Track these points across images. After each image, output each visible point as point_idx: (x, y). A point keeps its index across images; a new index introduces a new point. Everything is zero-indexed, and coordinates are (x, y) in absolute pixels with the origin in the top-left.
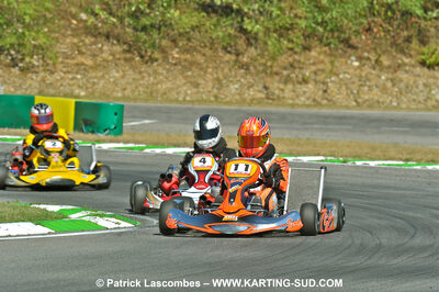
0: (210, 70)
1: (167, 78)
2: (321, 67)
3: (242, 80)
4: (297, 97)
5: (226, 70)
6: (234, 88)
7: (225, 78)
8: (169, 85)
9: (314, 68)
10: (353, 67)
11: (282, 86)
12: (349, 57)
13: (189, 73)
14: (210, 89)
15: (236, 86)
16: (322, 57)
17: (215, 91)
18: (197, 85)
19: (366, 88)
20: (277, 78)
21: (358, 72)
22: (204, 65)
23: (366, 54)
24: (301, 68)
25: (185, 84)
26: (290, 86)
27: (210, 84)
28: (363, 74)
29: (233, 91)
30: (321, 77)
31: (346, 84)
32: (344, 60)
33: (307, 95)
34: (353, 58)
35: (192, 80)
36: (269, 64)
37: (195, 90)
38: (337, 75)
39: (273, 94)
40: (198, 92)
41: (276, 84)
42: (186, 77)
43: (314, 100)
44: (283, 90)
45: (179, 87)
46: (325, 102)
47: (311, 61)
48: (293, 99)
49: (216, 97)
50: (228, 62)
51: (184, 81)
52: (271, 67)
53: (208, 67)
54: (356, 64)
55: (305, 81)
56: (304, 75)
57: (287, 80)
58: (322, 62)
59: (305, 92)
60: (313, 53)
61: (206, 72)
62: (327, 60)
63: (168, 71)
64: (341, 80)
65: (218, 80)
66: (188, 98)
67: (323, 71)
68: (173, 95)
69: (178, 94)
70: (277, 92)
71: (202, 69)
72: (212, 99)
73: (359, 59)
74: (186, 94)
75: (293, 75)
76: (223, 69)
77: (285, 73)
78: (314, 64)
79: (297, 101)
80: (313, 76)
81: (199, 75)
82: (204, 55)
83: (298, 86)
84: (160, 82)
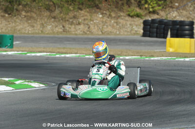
0: (39, 20)
1: (20, 24)
2: (86, 18)
3: (53, 24)
4: (77, 30)
5: (46, 20)
6: (49, 27)
7: (45, 23)
8: (21, 26)
9: (83, 18)
10: (99, 17)
11: (70, 26)
12: (98, 13)
13: (30, 22)
14: (39, 28)
15: (50, 27)
16: (86, 13)
17: (41, 29)
18: (33, 26)
19: (105, 26)
20: (67, 22)
21: (102, 19)
22: (36, 18)
23: (105, 12)
24: (78, 18)
25: (28, 26)
26: (73, 26)
27: (39, 26)
28: (104, 20)
29: (49, 29)
30: (86, 22)
31: (97, 25)
32: (95, 15)
33: (81, 30)
34: (100, 14)
35: (31, 24)
36: (64, 17)
37: (33, 29)
38: (93, 21)
39: (66, 30)
40: (34, 29)
41: (67, 25)
42: (29, 23)
43: (84, 32)
44: (70, 28)
45: (26, 27)
46: (88, 32)
47: (82, 15)
48: (75, 32)
49: (42, 31)
50: (46, 16)
51: (27, 25)
52: (65, 18)
53: (37, 19)
54: (101, 16)
55: (79, 24)
56: (79, 21)
57: (72, 23)
58: (86, 15)
59: (80, 29)
60: (82, 12)
61: (37, 21)
62: (88, 14)
63: (21, 20)
64: (95, 23)
65: (42, 24)
66: (30, 32)
67: (87, 19)
68: (23, 31)
69: (25, 30)
70: (68, 29)
71: (35, 20)
72: (40, 32)
73: (102, 14)
74: (29, 31)
75: (74, 22)
76: (44, 20)
77: (71, 20)
78: (83, 16)
79: (76, 33)
80: (83, 22)
81: (34, 22)
82: (36, 13)
83: (77, 26)
84: (18, 25)
